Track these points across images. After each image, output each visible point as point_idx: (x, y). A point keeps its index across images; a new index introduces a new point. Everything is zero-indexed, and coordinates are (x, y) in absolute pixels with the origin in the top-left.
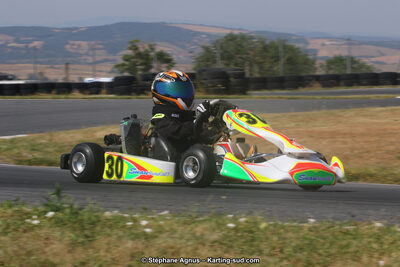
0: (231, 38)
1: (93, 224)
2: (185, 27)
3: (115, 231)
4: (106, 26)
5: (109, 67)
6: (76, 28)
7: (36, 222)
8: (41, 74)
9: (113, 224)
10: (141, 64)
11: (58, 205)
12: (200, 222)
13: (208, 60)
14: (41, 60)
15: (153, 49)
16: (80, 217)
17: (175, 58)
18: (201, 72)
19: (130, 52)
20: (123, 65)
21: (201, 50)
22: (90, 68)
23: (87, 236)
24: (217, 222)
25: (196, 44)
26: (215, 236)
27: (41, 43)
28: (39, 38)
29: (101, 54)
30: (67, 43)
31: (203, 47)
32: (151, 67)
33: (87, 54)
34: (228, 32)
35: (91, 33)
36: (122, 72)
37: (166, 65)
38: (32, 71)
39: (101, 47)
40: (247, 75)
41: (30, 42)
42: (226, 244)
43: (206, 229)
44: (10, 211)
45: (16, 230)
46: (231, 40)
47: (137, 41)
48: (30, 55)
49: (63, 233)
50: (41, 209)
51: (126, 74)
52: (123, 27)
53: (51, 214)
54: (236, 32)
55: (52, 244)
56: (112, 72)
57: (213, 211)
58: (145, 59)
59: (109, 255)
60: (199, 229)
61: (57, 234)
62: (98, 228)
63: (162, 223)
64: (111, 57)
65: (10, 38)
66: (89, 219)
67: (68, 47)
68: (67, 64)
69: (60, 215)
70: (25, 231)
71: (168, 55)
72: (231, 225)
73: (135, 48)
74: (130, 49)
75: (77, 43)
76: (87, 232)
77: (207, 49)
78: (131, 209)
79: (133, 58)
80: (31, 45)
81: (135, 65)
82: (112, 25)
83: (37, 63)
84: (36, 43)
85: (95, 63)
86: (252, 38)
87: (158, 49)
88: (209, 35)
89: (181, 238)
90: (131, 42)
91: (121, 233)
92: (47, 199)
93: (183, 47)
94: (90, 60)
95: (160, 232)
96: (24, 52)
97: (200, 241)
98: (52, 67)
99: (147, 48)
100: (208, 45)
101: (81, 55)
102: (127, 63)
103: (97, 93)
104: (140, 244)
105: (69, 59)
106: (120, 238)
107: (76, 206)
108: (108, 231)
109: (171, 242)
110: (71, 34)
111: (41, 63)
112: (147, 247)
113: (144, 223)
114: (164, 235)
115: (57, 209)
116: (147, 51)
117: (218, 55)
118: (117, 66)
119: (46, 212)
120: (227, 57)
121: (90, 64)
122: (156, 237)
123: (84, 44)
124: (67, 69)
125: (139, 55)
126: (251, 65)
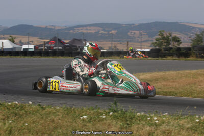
1: (132, 118)
2: (188, 24)
3: (142, 122)
4: (148, 23)
5: (149, 44)
6: (133, 24)
7: (104, 117)
8: (115, 47)
9: (141, 119)
10: (165, 43)
11: (115, 109)
12: (182, 119)
13: (198, 41)
15: (171, 35)
16: (125, 115)
17: (182, 40)
18: (194, 47)
19: (159, 37)
20: (156, 43)
21: (195, 36)
22: (139, 44)
23: (128, 124)
24: (190, 119)
25: (192, 33)
26: (189, 126)
27: (116, 31)
28: (115, 29)
29: (145, 38)
30: (129, 32)
31: (196, 35)
32: (170, 44)
33: (138, 37)
35: (141, 27)
36: (155, 46)
37: (177, 43)
38: (110, 45)
39: (145, 34)
42: (194, 129)
43: (185, 122)
44: (92, 112)
45: (94, 121)
47: (163, 31)
48: (110, 37)
49: (117, 123)
50: (107, 111)
51: (157, 47)
52: (156, 24)
53: (111, 113)
55: (112, 127)
56: (151, 46)
57: (190, 114)
58: (167, 40)
59: (137, 133)
60: (181, 122)
61: (114, 123)
62: (134, 120)
63: (164, 119)
64: (150, 39)
65: (101, 29)
66: (130, 116)
67: (129, 33)
68: (128, 42)
69: (116, 114)
70: (99, 121)
71: (178, 38)
72: (197, 120)
73: (163, 35)
74: (159, 35)
75: (133, 32)
76: (128, 122)
77: (198, 36)
78: (150, 112)
79: (161, 39)
80: (111, 32)
81: (162, 43)
82: (151, 23)
83: (112, 41)
84: (113, 32)
85: (141, 42)
87: (174, 35)
88: (199, 29)
89: (173, 126)
90: (160, 32)
91: (144, 123)
92: (111, 106)
93: (187, 35)
94: (140, 40)
95: (163, 123)
96: (107, 36)
97: (182, 127)
99: (168, 34)
100: (198, 34)
101: (135, 38)
102: (158, 42)
104: (153, 128)
105: (130, 40)
106: (143, 125)
107: (123, 110)
108: (138, 122)
109: (167, 128)
110: (131, 27)
111: (115, 41)
112: (156, 130)
113: (155, 118)
114: (165, 125)
115: (114, 111)
116: (167, 36)
118: (153, 43)
119: (109, 113)
121: (139, 42)
122: (161, 125)
123: (137, 32)
124: (128, 45)
125: (164, 38)
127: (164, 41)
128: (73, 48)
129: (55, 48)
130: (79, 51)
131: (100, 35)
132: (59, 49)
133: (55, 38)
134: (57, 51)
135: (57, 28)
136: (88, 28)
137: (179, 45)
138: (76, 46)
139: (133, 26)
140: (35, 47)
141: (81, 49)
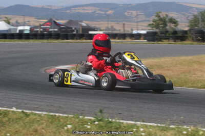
6: (131, 4)
10: (161, 24)
17: (178, 20)
18: (190, 30)
19: (156, 18)
20: (153, 24)
21: (191, 17)
22: (136, 24)
25: (190, 13)
27: (113, 11)
28: (112, 9)
29: (143, 17)
32: (167, 26)
35: (137, 7)
36: (152, 28)
37: (174, 24)
39: (143, 14)
41: (108, 11)
48: (107, 18)
58: (163, 21)
64: (148, 19)
65: (97, 9)
67: (126, 13)
71: (174, 20)
73: (159, 16)
75: (130, 11)
77: (195, 16)
79: (158, 21)
81: (158, 24)
82: (148, 3)
83: (109, 21)
84: (110, 11)
85: (138, 22)
87: (172, 15)
88: (197, 9)
93: (184, 15)
94: (136, 21)
98: (118, 24)
99: (165, 16)
101: (132, 18)
105: (126, 20)
110: (128, 7)
111: (112, 21)
117: (200, 19)
118: (149, 25)
123: (134, 13)
125: (161, 19)
127: (161, 22)
128: (69, 30)
129: (51, 30)
130: (75, 33)
131: (97, 15)
132: (54, 31)
133: (51, 19)
134: (53, 33)
135: (53, 8)
136: (85, 8)
137: (176, 26)
138: (72, 28)
139: (130, 6)
140: (31, 29)
141: (77, 31)
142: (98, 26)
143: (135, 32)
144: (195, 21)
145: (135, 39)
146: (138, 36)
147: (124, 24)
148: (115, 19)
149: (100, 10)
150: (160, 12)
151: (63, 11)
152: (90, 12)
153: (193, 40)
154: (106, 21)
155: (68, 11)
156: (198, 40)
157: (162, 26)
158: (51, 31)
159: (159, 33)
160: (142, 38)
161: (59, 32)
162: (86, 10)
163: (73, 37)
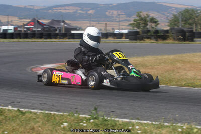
0: (187, 11)
2: (164, 4)
4: (126, 3)
5: (127, 23)
6: (111, 4)
14: (94, 19)
18: (171, 29)
19: (137, 18)
20: (134, 24)
21: (171, 17)
22: (118, 23)
25: (170, 12)
27: (94, 11)
28: (93, 9)
29: (123, 17)
32: (147, 25)
33: (116, 17)
34: (186, 7)
35: (118, 7)
37: (154, 24)
39: (123, 13)
40: (195, 31)
41: (89, 10)
46: (187, 12)
54: (190, 7)
58: (144, 21)
64: (128, 18)
65: (79, 8)
67: (107, 13)
72: (180, 130)
73: (140, 16)
75: (111, 11)
77: (175, 16)
79: (138, 20)
80: (89, 12)
81: (139, 24)
82: (128, 3)
83: (91, 20)
84: (91, 11)
85: (119, 21)
86: (197, 10)
87: (152, 14)
88: (176, 8)
90: (138, 13)
93: (163, 14)
94: (118, 20)
95: (145, 133)
96: (85, 15)
98: (99, 23)
99: (145, 15)
100: (176, 13)
101: (113, 17)
102: (135, 23)
103: (120, 38)
105: (108, 19)
110: (109, 7)
111: (94, 21)
116: (145, 17)
117: (180, 19)
118: (131, 24)
120: (185, 20)
121: (117, 22)
123: (115, 12)
125: (142, 19)
126: (196, 25)
127: (142, 22)
128: (52, 29)
129: (34, 29)
130: (57, 32)
131: (78, 14)
132: (38, 31)
133: (34, 19)
134: (36, 32)
135: (36, 8)
136: (67, 8)
137: (156, 26)
138: (54, 27)
139: (110, 6)
140: (14, 28)
141: (60, 30)
142: (79, 26)
143: (116, 31)
144: (175, 21)
145: (117, 38)
146: (120, 35)
147: (106, 24)
148: (96, 19)
149: (81, 10)
150: (141, 12)
151: (45, 11)
152: (71, 11)
153: (174, 39)
154: (88, 20)
155: (50, 11)
156: (180, 40)
157: (143, 25)
158: (35, 31)
159: (141, 32)
160: (124, 37)
161: (43, 32)
162: (68, 9)
163: (56, 36)
